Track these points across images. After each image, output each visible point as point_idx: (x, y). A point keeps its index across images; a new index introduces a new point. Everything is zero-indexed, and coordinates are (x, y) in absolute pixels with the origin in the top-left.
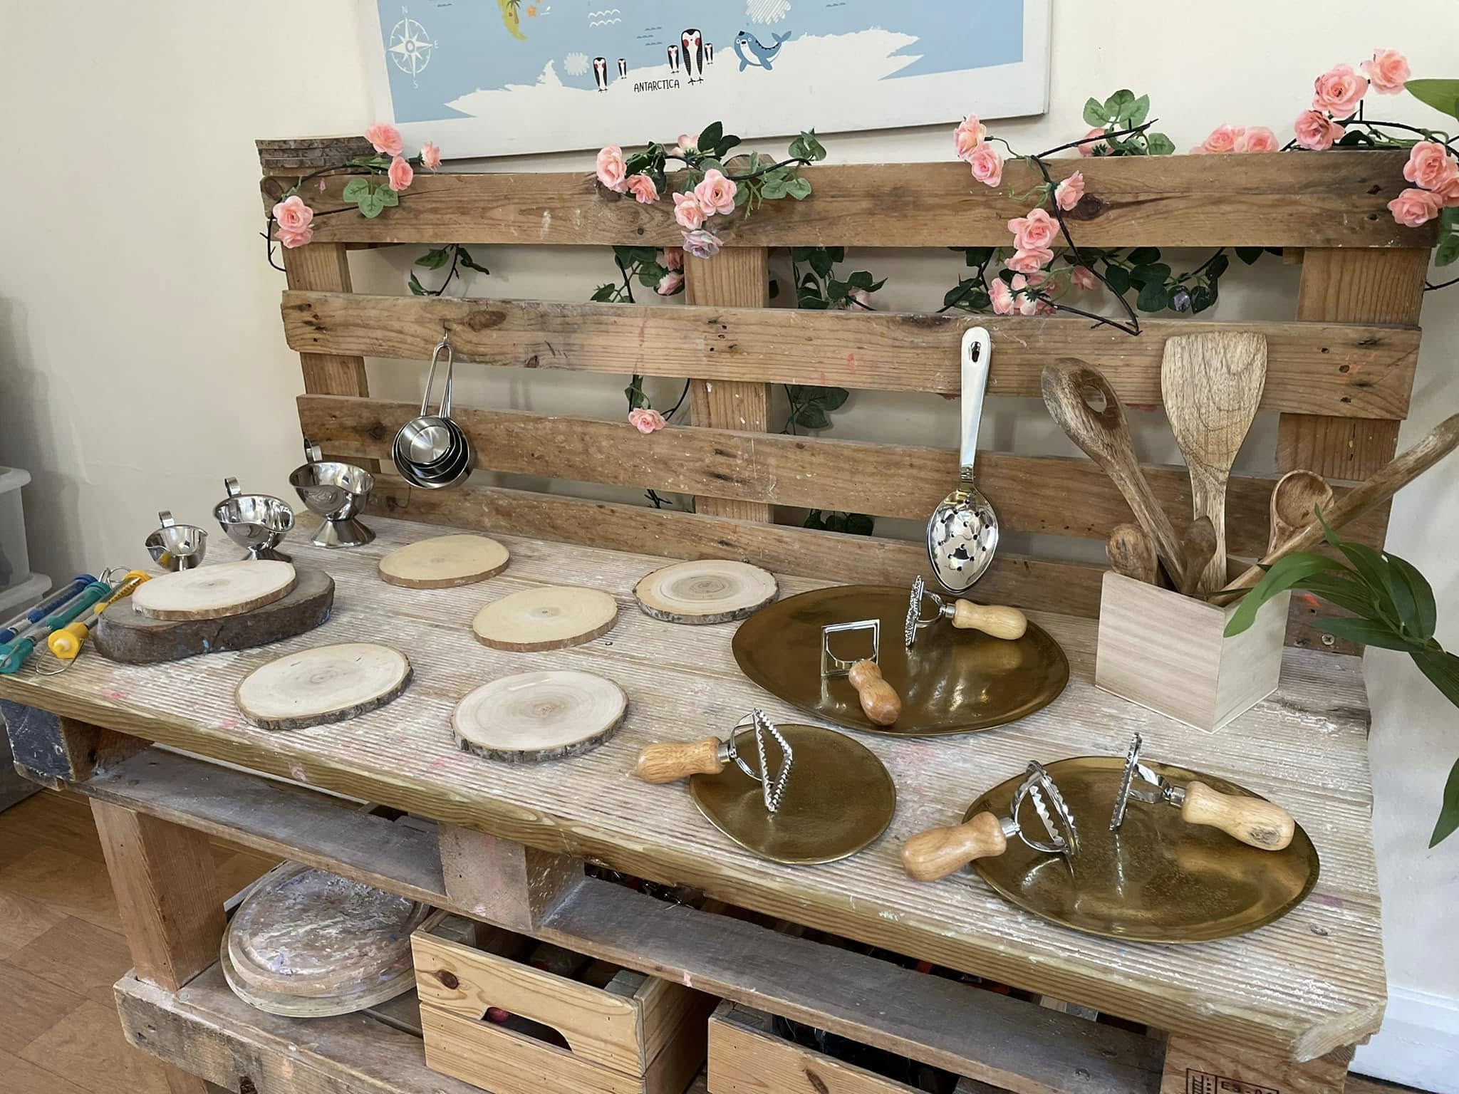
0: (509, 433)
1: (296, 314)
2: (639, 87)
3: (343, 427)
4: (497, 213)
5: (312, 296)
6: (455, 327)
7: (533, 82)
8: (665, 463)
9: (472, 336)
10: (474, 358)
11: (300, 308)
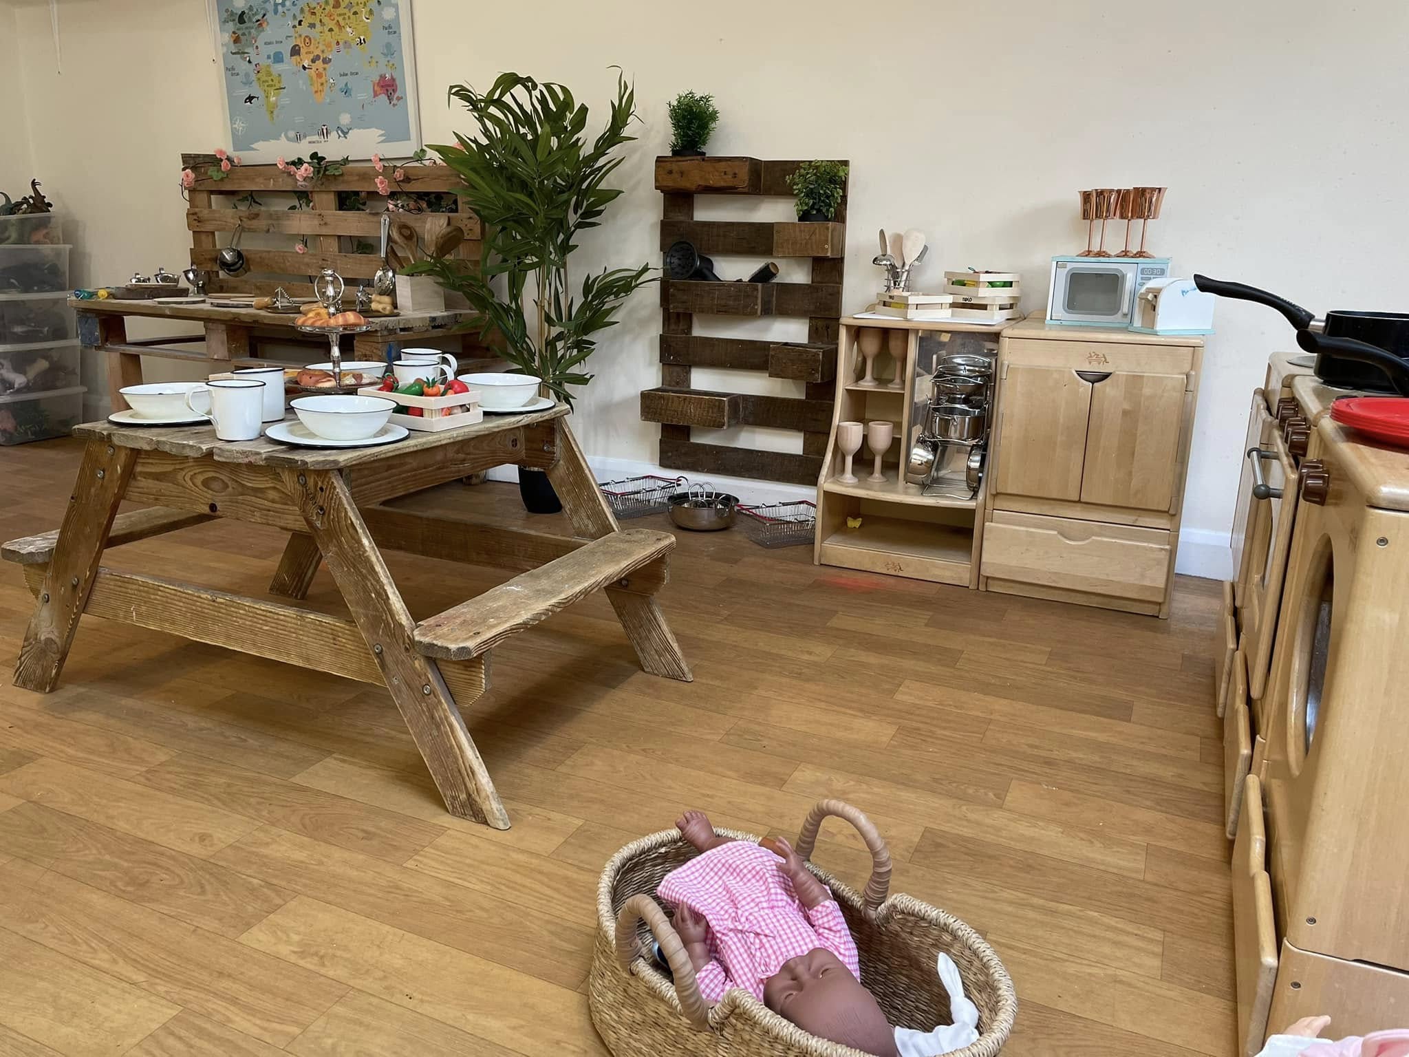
0: (261, 257)
1: (191, 216)
2: (310, 142)
3: (205, 259)
4: (257, 180)
5: (197, 210)
6: (245, 220)
7: (279, 139)
8: (308, 265)
9: (249, 222)
10: (250, 230)
11: (193, 214)
